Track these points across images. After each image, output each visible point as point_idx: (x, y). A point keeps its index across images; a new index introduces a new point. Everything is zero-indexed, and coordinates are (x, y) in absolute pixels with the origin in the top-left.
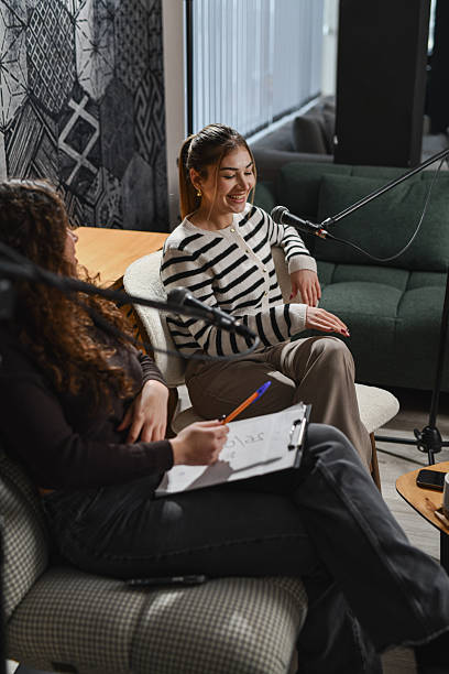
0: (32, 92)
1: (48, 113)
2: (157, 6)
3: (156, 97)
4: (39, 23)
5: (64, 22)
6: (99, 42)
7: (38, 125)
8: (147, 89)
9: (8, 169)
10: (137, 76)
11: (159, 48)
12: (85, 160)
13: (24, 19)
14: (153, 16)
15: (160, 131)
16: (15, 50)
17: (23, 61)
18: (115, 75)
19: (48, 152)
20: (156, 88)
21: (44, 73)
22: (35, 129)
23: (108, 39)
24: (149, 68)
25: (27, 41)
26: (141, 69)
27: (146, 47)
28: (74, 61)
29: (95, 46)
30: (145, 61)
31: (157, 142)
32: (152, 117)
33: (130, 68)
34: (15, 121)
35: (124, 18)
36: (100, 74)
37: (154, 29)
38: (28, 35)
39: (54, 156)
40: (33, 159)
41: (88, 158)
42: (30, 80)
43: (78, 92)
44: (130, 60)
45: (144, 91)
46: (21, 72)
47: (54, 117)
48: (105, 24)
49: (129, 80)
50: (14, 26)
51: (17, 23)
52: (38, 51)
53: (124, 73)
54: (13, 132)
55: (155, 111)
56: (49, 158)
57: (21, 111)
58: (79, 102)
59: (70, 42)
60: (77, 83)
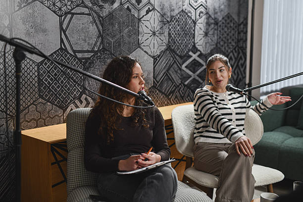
0: (170, 46)
1: (177, 55)
2: (244, 22)
3: (241, 58)
4: (176, 22)
5: (190, 22)
6: (209, 32)
7: (172, 59)
8: (236, 54)
9: (154, 72)
10: (230, 48)
11: (244, 38)
12: (196, 76)
13: (169, 19)
14: (242, 26)
15: (243, 72)
16: (163, 29)
17: (166, 34)
18: (217, 46)
19: (176, 70)
20: (241, 54)
21: (177, 40)
22: (170, 60)
23: (214, 32)
24: (238, 46)
25: (169, 28)
26: (233, 46)
27: (237, 37)
28: (194, 38)
29: (206, 34)
30: (235, 43)
31: (240, 76)
32: (238, 65)
33: (226, 45)
34: (160, 55)
35: (224, 25)
36: (208, 45)
37: (242, 31)
38: (170, 25)
39: (179, 71)
40: (167, 71)
41: (197, 76)
42: (169, 42)
43: (195, 49)
44: (226, 41)
45: (234, 55)
46: (165, 38)
47: (181, 57)
48: (213, 26)
49: (225, 48)
50: (163, 21)
51: (165, 20)
52: (174, 31)
53: (222, 46)
54: (158, 59)
55: (240, 64)
56: (176, 72)
57: (163, 52)
58: (195, 54)
59: (192, 30)
60: (194, 46)
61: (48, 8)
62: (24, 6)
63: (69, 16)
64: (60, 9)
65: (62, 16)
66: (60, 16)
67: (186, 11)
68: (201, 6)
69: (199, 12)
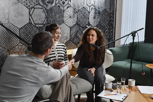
0: (77, 23)
1: (81, 27)
2: (113, 13)
3: (111, 29)
4: (80, 12)
5: (87, 12)
6: (96, 17)
7: (78, 28)
9: (70, 34)
10: (106, 24)
11: (113, 20)
13: (77, 11)
14: (112, 14)
15: (112, 35)
16: (74, 15)
17: (76, 17)
18: (99, 23)
19: (80, 33)
20: (111, 27)
21: (81, 20)
22: (77, 28)
23: (98, 17)
24: (109, 23)
25: (77, 15)
26: (107, 23)
27: (109, 19)
28: (89, 19)
29: (95, 18)
30: (108, 22)
31: (111, 37)
32: (109, 32)
33: (104, 22)
35: (103, 14)
36: (95, 22)
37: (112, 17)
38: (78, 13)
39: (82, 34)
40: (76, 33)
42: (77, 21)
43: (89, 24)
44: (104, 21)
45: (107, 27)
46: (76, 19)
47: (82, 27)
48: (98, 14)
49: (103, 24)
50: (75, 12)
51: (75, 11)
52: (80, 16)
53: (102, 23)
54: (72, 28)
55: (110, 31)
56: (80, 34)
57: (75, 25)
58: (89, 26)
59: (88, 16)
60: (89, 23)
61: (24, 5)
62: (14, 5)
63: (33, 9)
64: (29, 6)
65: (30, 9)
66: (29, 9)
67: (85, 8)
68: (92, 5)
69: (91, 8)
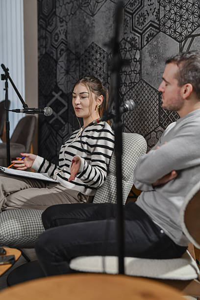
12: (59, 117)
28: (56, 77)
41: (60, 116)
43: (57, 89)
58: (57, 93)
59: (54, 70)
60: (56, 86)
68: (62, 44)
69: (59, 50)
